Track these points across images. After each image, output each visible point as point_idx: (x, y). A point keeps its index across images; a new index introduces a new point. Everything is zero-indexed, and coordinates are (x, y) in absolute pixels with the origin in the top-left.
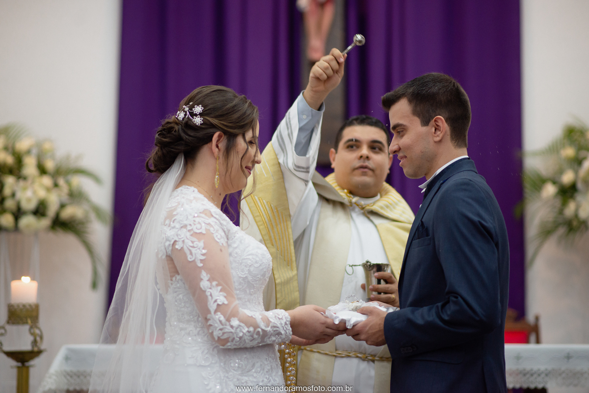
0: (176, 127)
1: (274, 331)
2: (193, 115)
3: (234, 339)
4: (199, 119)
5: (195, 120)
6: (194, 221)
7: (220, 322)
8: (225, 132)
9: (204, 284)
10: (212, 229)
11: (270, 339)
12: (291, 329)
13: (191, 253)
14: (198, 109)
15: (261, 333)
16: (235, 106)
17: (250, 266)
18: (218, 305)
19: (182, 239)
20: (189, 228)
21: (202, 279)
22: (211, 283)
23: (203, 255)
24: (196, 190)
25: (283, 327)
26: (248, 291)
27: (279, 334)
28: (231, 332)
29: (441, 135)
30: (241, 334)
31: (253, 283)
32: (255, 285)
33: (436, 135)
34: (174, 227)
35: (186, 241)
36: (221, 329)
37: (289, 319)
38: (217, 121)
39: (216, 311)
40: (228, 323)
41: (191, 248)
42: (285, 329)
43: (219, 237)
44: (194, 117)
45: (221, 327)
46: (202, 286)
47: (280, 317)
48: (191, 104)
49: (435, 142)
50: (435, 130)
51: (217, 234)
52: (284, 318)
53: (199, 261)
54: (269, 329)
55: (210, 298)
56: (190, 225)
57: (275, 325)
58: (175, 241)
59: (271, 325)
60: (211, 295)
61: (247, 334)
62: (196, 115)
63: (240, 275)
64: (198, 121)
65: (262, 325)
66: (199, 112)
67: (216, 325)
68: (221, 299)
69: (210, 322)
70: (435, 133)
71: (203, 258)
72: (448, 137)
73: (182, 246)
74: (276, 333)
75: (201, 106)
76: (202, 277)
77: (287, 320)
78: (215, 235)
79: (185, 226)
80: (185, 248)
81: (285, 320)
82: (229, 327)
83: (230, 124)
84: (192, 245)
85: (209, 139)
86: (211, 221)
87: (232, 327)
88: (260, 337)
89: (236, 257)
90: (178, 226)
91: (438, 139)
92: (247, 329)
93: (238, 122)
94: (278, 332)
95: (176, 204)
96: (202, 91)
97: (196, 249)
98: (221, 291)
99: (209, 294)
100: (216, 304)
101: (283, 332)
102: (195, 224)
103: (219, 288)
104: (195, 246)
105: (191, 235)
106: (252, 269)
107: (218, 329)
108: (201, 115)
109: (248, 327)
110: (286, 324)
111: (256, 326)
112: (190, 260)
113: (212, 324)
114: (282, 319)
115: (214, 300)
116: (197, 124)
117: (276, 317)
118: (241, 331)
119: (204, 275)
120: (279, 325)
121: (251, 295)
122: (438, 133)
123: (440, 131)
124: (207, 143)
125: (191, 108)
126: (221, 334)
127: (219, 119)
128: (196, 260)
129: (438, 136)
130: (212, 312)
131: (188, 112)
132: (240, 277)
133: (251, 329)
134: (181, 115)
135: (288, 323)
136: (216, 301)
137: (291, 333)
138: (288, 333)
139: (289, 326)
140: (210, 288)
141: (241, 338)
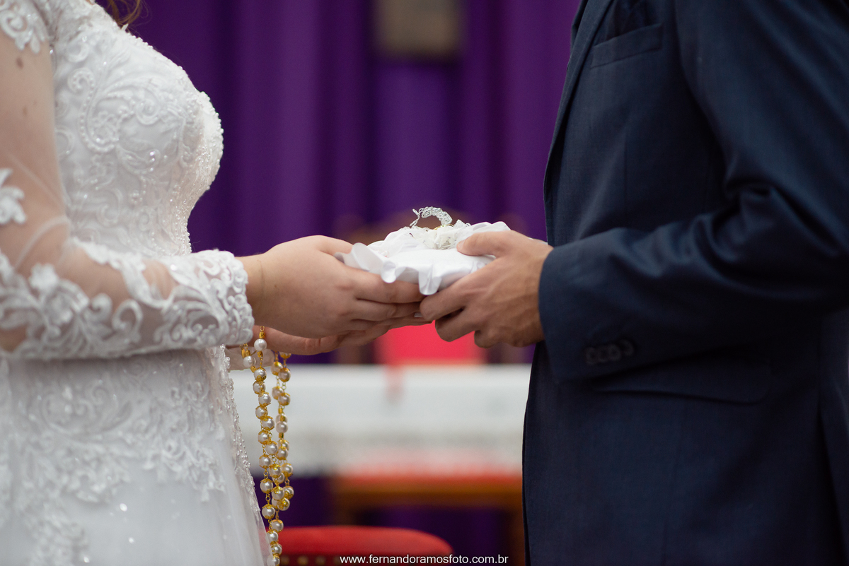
1: (189, 311)
3: (42, 329)
11: (176, 336)
12: (248, 308)
15: (139, 316)
17: (125, 120)
25: (221, 301)
26: (120, 196)
27: (208, 320)
28: (33, 309)
30: (66, 317)
31: (137, 172)
32: (143, 179)
37: (243, 279)
40: (22, 281)
42: (228, 307)
43: (17, 23)
47: (214, 271)
52: (225, 275)
54: (165, 304)
57: (193, 294)
59: (175, 292)
61: (88, 315)
63: (91, 145)
65: (144, 292)
68: (6, 208)
74: (193, 317)
77: (235, 283)
78: (2, 18)
81: (228, 283)
82: (24, 293)
87: (35, 292)
88: (137, 327)
89: (79, 92)
92: (83, 301)
94: (200, 314)
98: (7, 183)
101: (220, 316)
106: (130, 129)
109: (92, 295)
110: (231, 291)
111: (120, 293)
114: (218, 277)
117: (197, 270)
118: (66, 305)
120: (205, 295)
121: (132, 207)
132: (92, 152)
133: (103, 302)
135: (237, 290)
137: (251, 320)
138: (239, 321)
139: (244, 298)
141: (65, 328)
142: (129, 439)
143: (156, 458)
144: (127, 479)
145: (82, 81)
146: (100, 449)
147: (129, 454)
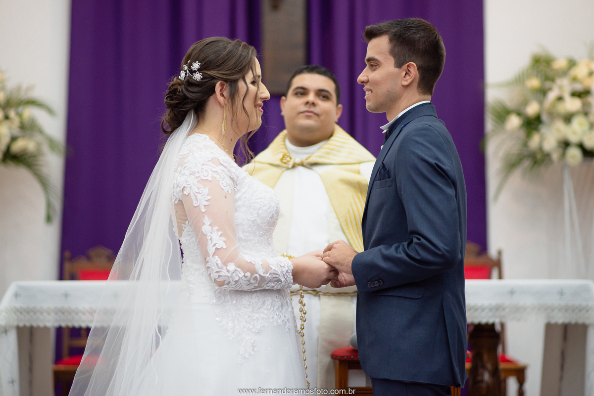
0: (180, 88)
1: (274, 278)
2: (192, 72)
3: (230, 282)
4: (198, 75)
5: (195, 77)
6: (202, 169)
7: (217, 264)
8: (226, 81)
9: (206, 229)
10: (218, 177)
11: (268, 285)
12: (292, 277)
13: (197, 199)
14: (196, 66)
15: (259, 279)
17: (259, 209)
18: (217, 249)
19: (190, 186)
20: (197, 175)
21: (204, 224)
22: (212, 228)
23: (208, 201)
25: (284, 275)
26: (257, 233)
27: (279, 281)
28: (228, 276)
30: (237, 279)
31: (262, 225)
32: (264, 227)
34: (184, 174)
35: (193, 187)
36: (217, 272)
37: (291, 268)
38: (214, 72)
39: (214, 254)
40: (225, 268)
41: (196, 194)
42: (285, 277)
43: (225, 184)
44: (194, 74)
45: (218, 270)
46: (203, 231)
47: (282, 265)
48: (189, 62)
49: (403, 85)
50: (406, 74)
51: (223, 182)
52: (286, 266)
53: (203, 207)
54: (267, 275)
55: (210, 241)
56: (198, 172)
57: (276, 272)
58: (184, 187)
59: (272, 271)
60: (211, 239)
61: (243, 278)
62: (195, 72)
63: (249, 218)
64: (198, 76)
65: (261, 272)
66: (197, 68)
67: (213, 268)
68: (221, 244)
69: (208, 265)
70: (404, 77)
71: (207, 203)
73: (189, 192)
74: (275, 279)
75: (197, 62)
76: (205, 222)
77: (289, 269)
78: (221, 183)
79: (193, 173)
80: (191, 193)
81: (287, 269)
82: (225, 271)
83: (228, 72)
84: (198, 191)
85: (212, 91)
87: (228, 271)
88: (258, 282)
89: (245, 201)
90: (187, 173)
91: (405, 83)
92: (243, 274)
93: (235, 68)
94: (277, 279)
95: (188, 152)
96: (196, 47)
97: (201, 195)
98: (221, 235)
99: (210, 237)
100: (215, 247)
101: (283, 280)
102: (203, 172)
103: (220, 233)
104: (201, 192)
105: (198, 182)
106: (261, 212)
107: (214, 272)
108: (199, 70)
109: (245, 272)
110: (287, 272)
111: (253, 272)
112: (195, 205)
113: (209, 266)
114: (284, 267)
115: (213, 244)
116: (198, 80)
117: (277, 264)
118: (237, 275)
119: (207, 221)
120: (279, 273)
121: (261, 236)
124: (211, 95)
125: (190, 66)
126: (217, 277)
127: (217, 69)
128: (201, 206)
129: (406, 80)
130: (211, 255)
131: (188, 71)
133: (248, 274)
134: (183, 74)
135: (289, 271)
136: (215, 245)
137: (292, 281)
138: (288, 281)
139: (291, 274)
140: (211, 233)
141: (236, 282)
142: (266, 312)
144: (266, 325)
145: (245, 197)
146: (257, 315)
147: (266, 317)
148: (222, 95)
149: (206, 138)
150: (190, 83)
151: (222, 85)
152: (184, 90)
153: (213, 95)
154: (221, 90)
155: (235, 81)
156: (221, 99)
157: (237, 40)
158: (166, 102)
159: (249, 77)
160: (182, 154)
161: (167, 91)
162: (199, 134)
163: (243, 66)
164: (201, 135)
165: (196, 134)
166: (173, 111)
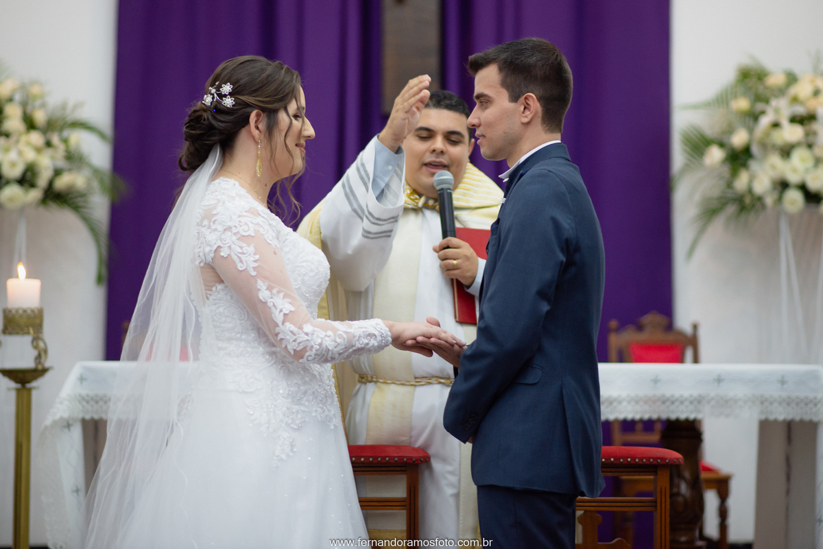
0: (205, 115)
2: (221, 96)
3: (312, 347)
4: (230, 99)
5: (225, 102)
6: (240, 222)
7: (292, 332)
8: (263, 110)
9: (264, 294)
10: (261, 229)
11: (361, 342)
13: (241, 261)
14: (227, 88)
16: (269, 76)
18: (285, 314)
19: (228, 245)
20: (234, 230)
21: (259, 290)
22: (271, 291)
23: (255, 261)
24: (237, 183)
28: (307, 340)
29: (530, 117)
30: (319, 341)
33: (524, 115)
34: (216, 230)
35: (233, 246)
36: (295, 341)
38: (250, 98)
39: (283, 323)
41: (240, 255)
43: (270, 238)
44: (224, 99)
45: (294, 338)
46: (261, 298)
48: (217, 84)
49: (523, 123)
50: (525, 109)
51: (268, 235)
53: (252, 270)
55: (273, 308)
56: (235, 226)
58: (219, 247)
60: (274, 305)
61: (327, 339)
62: (225, 96)
64: (229, 102)
66: (228, 91)
67: (288, 337)
68: (288, 307)
69: (280, 336)
70: (523, 113)
71: (255, 265)
72: (539, 120)
73: (229, 253)
75: (229, 84)
76: (259, 287)
78: (266, 237)
79: (229, 229)
80: (232, 254)
82: (303, 335)
83: (266, 99)
84: (240, 251)
85: (245, 121)
86: (259, 220)
87: (306, 334)
88: (346, 341)
90: (220, 228)
91: (526, 120)
92: (324, 334)
93: (276, 95)
95: (215, 202)
96: (227, 66)
97: (246, 255)
98: (284, 297)
99: (272, 304)
100: (282, 314)
102: (241, 226)
104: (245, 252)
105: (238, 239)
107: (291, 341)
108: (231, 94)
109: (325, 331)
112: (241, 269)
113: (283, 337)
115: (278, 310)
116: (228, 106)
118: (318, 337)
119: (261, 284)
122: (527, 113)
123: (530, 110)
124: (244, 126)
125: (218, 89)
126: (297, 346)
127: (254, 95)
128: (248, 269)
129: (526, 117)
130: (280, 325)
131: (215, 95)
133: (330, 333)
134: (208, 100)
136: (281, 311)
140: (272, 298)
143: (316, 411)
148: (257, 128)
149: (234, 185)
150: (218, 109)
151: (258, 115)
152: (210, 117)
153: (246, 127)
154: (256, 122)
155: (275, 111)
156: (256, 133)
157: (278, 62)
158: (185, 132)
159: (292, 107)
160: (207, 203)
161: (187, 119)
162: (226, 179)
163: (285, 93)
164: (228, 180)
165: (221, 178)
166: (194, 144)
